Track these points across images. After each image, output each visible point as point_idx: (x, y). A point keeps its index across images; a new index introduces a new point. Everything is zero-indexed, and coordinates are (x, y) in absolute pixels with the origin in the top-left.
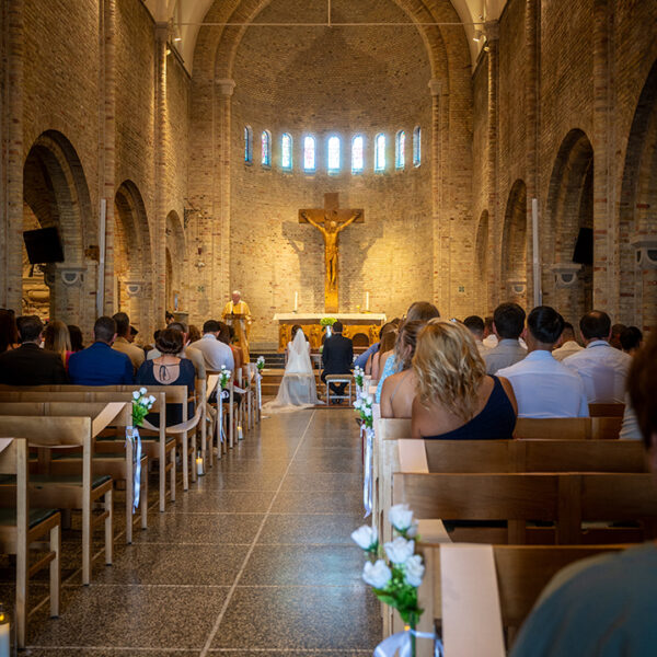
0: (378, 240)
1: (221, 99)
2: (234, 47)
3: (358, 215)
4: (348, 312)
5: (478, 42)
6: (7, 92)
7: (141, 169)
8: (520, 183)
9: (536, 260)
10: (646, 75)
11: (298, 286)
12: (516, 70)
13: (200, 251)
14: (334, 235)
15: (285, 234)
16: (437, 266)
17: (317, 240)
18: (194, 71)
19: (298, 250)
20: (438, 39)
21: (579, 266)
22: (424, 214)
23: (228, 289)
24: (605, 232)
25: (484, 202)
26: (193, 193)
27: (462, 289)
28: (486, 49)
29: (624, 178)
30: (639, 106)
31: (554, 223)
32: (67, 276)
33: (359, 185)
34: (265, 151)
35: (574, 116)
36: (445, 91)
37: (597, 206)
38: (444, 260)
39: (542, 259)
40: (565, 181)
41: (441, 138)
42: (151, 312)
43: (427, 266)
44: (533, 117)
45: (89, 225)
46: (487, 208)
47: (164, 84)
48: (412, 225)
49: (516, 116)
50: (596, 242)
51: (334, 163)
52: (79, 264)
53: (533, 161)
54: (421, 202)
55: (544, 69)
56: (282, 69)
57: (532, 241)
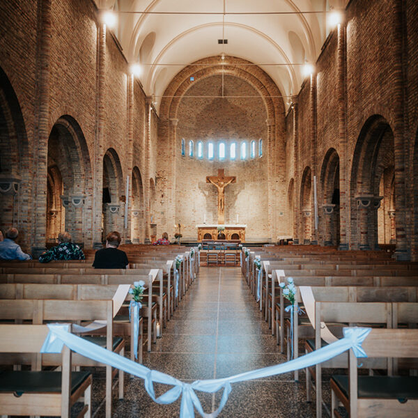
0: (242, 191)
1: (172, 127)
2: (178, 104)
3: (234, 179)
4: (229, 224)
5: (288, 104)
6: (97, 135)
7: (140, 161)
8: (308, 168)
9: (315, 203)
10: (360, 130)
11: (205, 211)
12: (306, 119)
13: (162, 196)
14: (222, 188)
15: (200, 188)
16: (270, 203)
17: (215, 190)
18: (160, 115)
19: (205, 195)
20: (270, 101)
21: (334, 205)
22: (264, 179)
23: (174, 213)
24: (344, 193)
25: (291, 174)
26: (160, 169)
27: (281, 214)
28: (293, 107)
29: (352, 171)
30: (357, 142)
31: (323, 187)
32: (112, 209)
33: (234, 165)
34: (190, 150)
35: (331, 142)
36: (273, 124)
37: (341, 182)
38: (273, 200)
39: (318, 202)
40: (328, 168)
41: (272, 145)
42: (143, 224)
43: (265, 203)
44: (313, 141)
45: (122, 187)
46: (293, 177)
47: (149, 122)
48: (258, 184)
49: (306, 138)
50: (341, 197)
51: (222, 155)
52: (117, 204)
53: (314, 160)
54: (262, 173)
55: (318, 120)
56: (199, 113)
57: (314, 194)
